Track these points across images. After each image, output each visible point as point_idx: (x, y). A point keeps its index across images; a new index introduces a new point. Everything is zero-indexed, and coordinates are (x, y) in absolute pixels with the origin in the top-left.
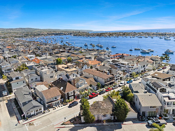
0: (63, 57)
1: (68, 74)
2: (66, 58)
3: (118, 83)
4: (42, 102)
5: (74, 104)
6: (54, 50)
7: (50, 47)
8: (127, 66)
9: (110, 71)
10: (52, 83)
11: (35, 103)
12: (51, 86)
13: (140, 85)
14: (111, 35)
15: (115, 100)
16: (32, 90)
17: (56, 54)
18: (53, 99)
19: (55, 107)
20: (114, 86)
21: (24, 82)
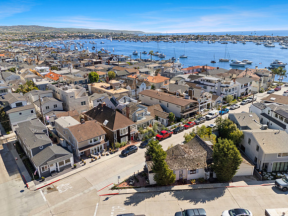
2: (104, 73)
3: (203, 113)
4: (69, 147)
6: (83, 60)
7: (76, 55)
8: (217, 85)
9: (190, 93)
10: (85, 113)
13: (251, 115)
14: (175, 39)
16: (49, 126)
17: (87, 66)
18: (91, 142)
19: (95, 156)
21: (32, 112)
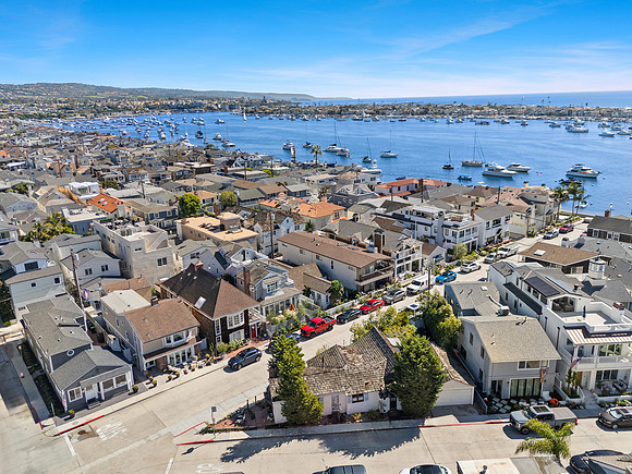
0: (206, 188)
1: (225, 249)
2: (214, 195)
3: (403, 281)
4: (126, 352)
5: (246, 359)
6: (172, 164)
7: (158, 155)
8: (436, 222)
9: (377, 241)
10: (165, 283)
11: (98, 355)
12: (161, 296)
13: (484, 288)
14: (378, 113)
15: (393, 341)
16: (90, 309)
17: (178, 178)
18: (169, 341)
19: (177, 369)
20: (392, 294)
21: (57, 280)
